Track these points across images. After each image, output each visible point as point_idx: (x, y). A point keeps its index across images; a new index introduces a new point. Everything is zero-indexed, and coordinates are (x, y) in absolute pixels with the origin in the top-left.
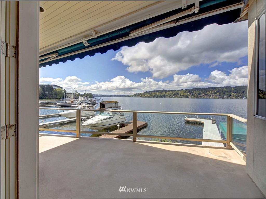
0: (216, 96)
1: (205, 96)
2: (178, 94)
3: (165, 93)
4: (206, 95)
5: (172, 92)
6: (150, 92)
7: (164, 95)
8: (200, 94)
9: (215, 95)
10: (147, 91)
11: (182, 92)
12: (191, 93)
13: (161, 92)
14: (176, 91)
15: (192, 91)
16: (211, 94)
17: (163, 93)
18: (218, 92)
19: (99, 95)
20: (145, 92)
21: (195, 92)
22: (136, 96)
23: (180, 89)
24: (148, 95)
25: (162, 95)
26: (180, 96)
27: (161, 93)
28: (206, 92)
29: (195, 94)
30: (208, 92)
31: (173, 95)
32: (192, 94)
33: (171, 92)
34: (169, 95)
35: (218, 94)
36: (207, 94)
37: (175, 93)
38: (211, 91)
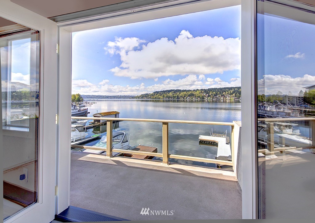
0: (232, 97)
1: (221, 97)
2: (193, 95)
3: (178, 93)
4: (222, 95)
5: (187, 92)
6: (161, 91)
7: (178, 96)
8: (216, 95)
9: (231, 95)
10: (157, 91)
11: (198, 92)
12: (208, 93)
13: (174, 92)
14: (191, 91)
15: (208, 91)
16: (228, 95)
17: (176, 94)
18: (234, 92)
19: (91, 96)
20: (155, 93)
21: (211, 92)
22: (143, 97)
23: (196, 89)
24: (159, 96)
25: (175, 96)
26: (196, 97)
27: (174, 94)
28: (223, 92)
29: (212, 94)
30: (224, 93)
31: (188, 96)
32: (208, 95)
33: (185, 92)
34: (183, 96)
35: (234, 95)
36: (224, 95)
37: (189, 93)
38: (227, 91)
